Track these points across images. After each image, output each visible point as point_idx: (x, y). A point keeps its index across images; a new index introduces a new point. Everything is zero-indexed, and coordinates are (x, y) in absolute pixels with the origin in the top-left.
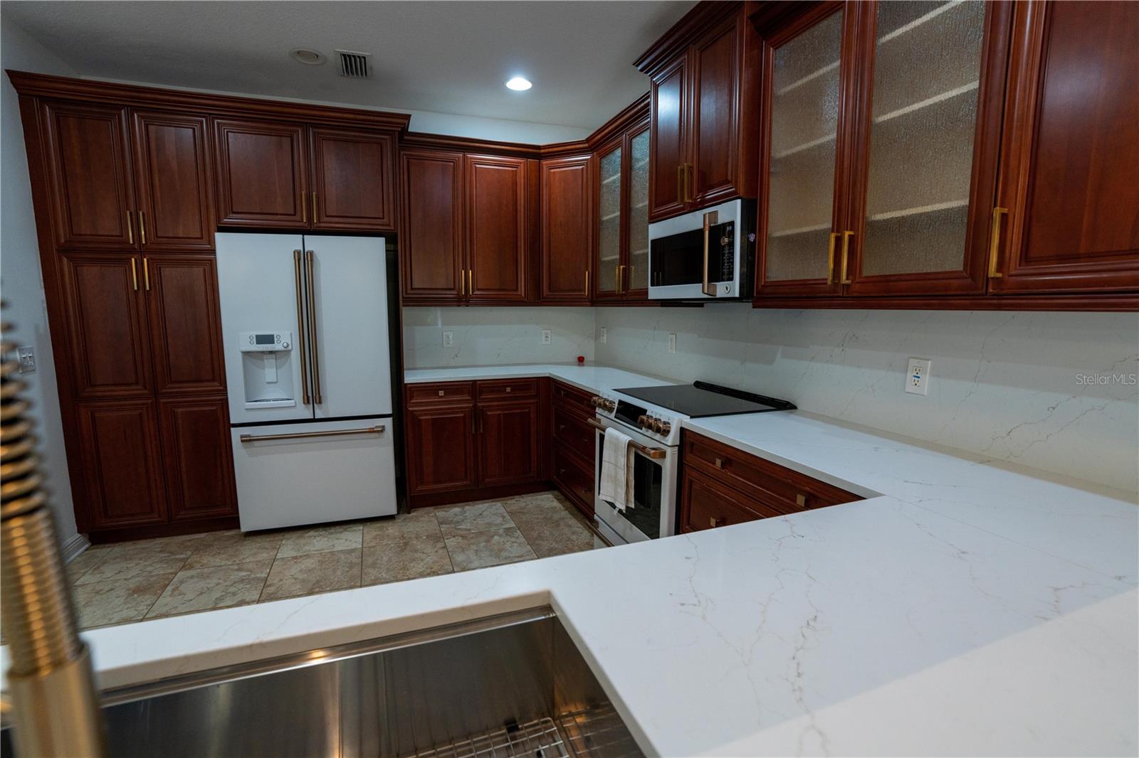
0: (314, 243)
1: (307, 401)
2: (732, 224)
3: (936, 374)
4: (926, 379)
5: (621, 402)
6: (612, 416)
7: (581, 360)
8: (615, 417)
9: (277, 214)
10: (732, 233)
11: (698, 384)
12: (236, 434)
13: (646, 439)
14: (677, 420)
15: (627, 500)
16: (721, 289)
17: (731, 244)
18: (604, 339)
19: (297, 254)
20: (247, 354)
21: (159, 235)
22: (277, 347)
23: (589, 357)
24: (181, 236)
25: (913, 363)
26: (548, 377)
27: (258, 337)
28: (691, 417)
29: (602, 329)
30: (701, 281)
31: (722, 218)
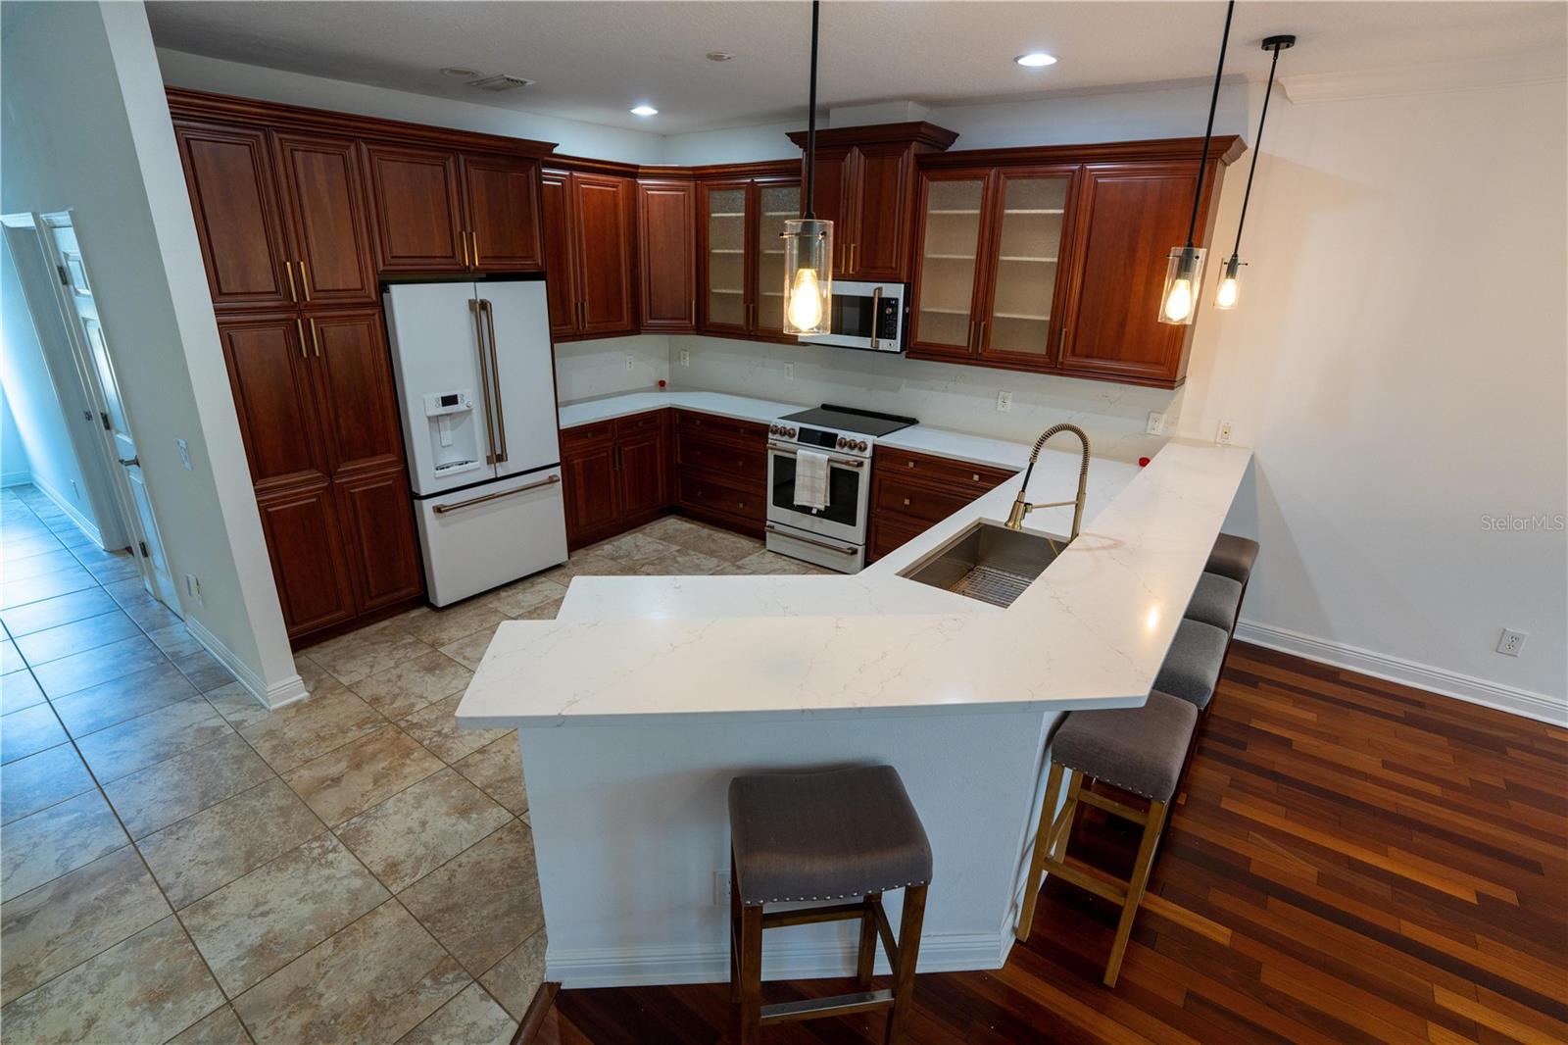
0: (486, 291)
1: (489, 461)
2: (897, 300)
3: (1014, 401)
4: (1009, 403)
5: (801, 429)
6: (795, 440)
8: (799, 440)
9: (435, 257)
10: (896, 306)
12: (427, 506)
13: (841, 455)
15: (826, 502)
16: (884, 344)
17: (895, 314)
19: (472, 304)
20: (435, 420)
21: (318, 288)
24: (341, 288)
25: (1001, 394)
26: (670, 408)
27: (443, 399)
28: (879, 436)
29: (682, 353)
30: (870, 336)
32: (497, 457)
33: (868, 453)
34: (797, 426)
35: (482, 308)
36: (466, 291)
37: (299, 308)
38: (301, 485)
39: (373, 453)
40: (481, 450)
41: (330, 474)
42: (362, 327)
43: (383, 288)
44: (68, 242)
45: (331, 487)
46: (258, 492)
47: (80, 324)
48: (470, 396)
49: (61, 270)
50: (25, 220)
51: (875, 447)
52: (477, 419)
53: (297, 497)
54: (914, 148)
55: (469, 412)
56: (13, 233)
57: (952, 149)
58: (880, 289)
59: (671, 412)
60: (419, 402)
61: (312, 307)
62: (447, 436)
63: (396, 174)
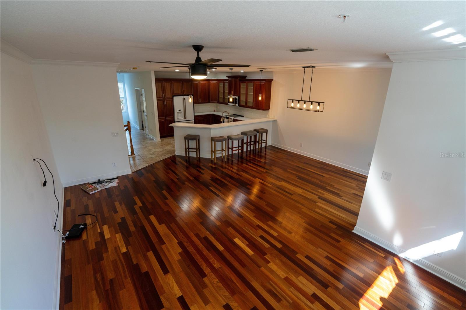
0: (185, 97)
1: (184, 118)
7: (215, 111)
11: (234, 114)
14: (233, 118)
16: (236, 105)
18: (218, 108)
19: (183, 99)
20: (177, 112)
22: (181, 111)
23: (216, 111)
31: (236, 98)
32: (185, 118)
33: (232, 120)
34: (225, 116)
35: (184, 99)
36: (183, 97)
37: (164, 99)
38: (163, 118)
39: (171, 116)
40: (183, 117)
41: (166, 118)
42: (171, 101)
43: (173, 97)
44: (143, 92)
45: (166, 120)
46: (159, 119)
47: (143, 100)
48: (182, 110)
49: (142, 95)
50: (139, 89)
51: (233, 119)
52: (183, 113)
53: (162, 120)
54: (238, 79)
55: (182, 112)
56: (136, 90)
57: (246, 79)
58: (235, 97)
59: (213, 115)
60: (176, 110)
61: (165, 99)
62: (179, 115)
63: (176, 85)
